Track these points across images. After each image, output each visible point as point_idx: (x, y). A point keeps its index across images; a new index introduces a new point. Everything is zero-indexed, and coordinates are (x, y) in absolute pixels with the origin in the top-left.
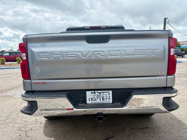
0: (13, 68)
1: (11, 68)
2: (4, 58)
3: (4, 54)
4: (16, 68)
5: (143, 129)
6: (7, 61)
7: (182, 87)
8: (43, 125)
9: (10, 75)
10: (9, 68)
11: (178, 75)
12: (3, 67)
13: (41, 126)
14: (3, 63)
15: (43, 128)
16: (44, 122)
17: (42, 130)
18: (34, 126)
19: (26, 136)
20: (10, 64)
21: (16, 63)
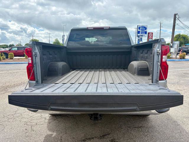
0: (21, 63)
1: (20, 63)
2: (12, 53)
3: (13, 49)
4: (24, 63)
5: (139, 127)
6: (15, 56)
7: (185, 88)
8: (47, 121)
9: (18, 71)
10: (17, 63)
11: (184, 74)
12: (12, 62)
13: (45, 121)
14: (12, 57)
15: (47, 123)
16: (48, 118)
17: (46, 125)
18: (39, 121)
19: (31, 130)
20: (19, 59)
21: (24, 57)
